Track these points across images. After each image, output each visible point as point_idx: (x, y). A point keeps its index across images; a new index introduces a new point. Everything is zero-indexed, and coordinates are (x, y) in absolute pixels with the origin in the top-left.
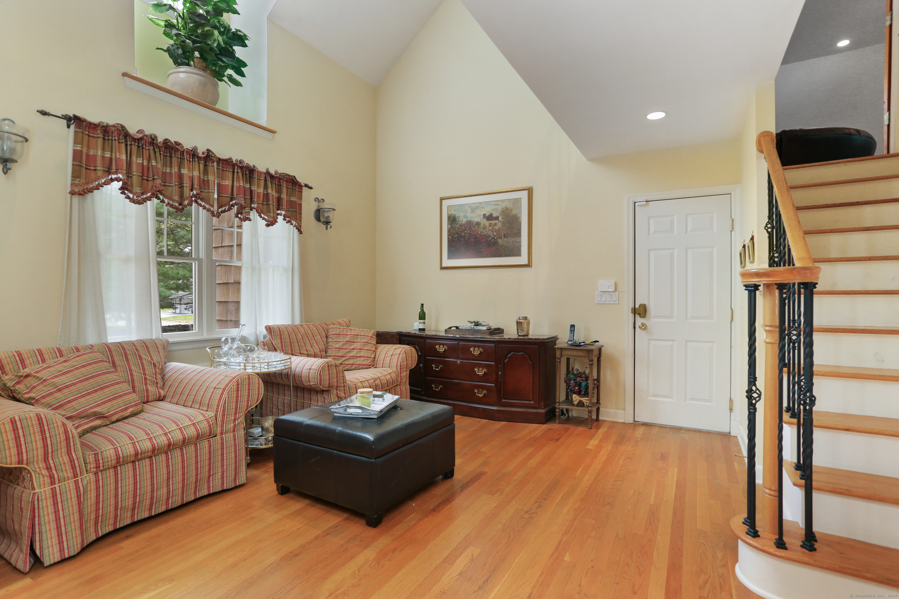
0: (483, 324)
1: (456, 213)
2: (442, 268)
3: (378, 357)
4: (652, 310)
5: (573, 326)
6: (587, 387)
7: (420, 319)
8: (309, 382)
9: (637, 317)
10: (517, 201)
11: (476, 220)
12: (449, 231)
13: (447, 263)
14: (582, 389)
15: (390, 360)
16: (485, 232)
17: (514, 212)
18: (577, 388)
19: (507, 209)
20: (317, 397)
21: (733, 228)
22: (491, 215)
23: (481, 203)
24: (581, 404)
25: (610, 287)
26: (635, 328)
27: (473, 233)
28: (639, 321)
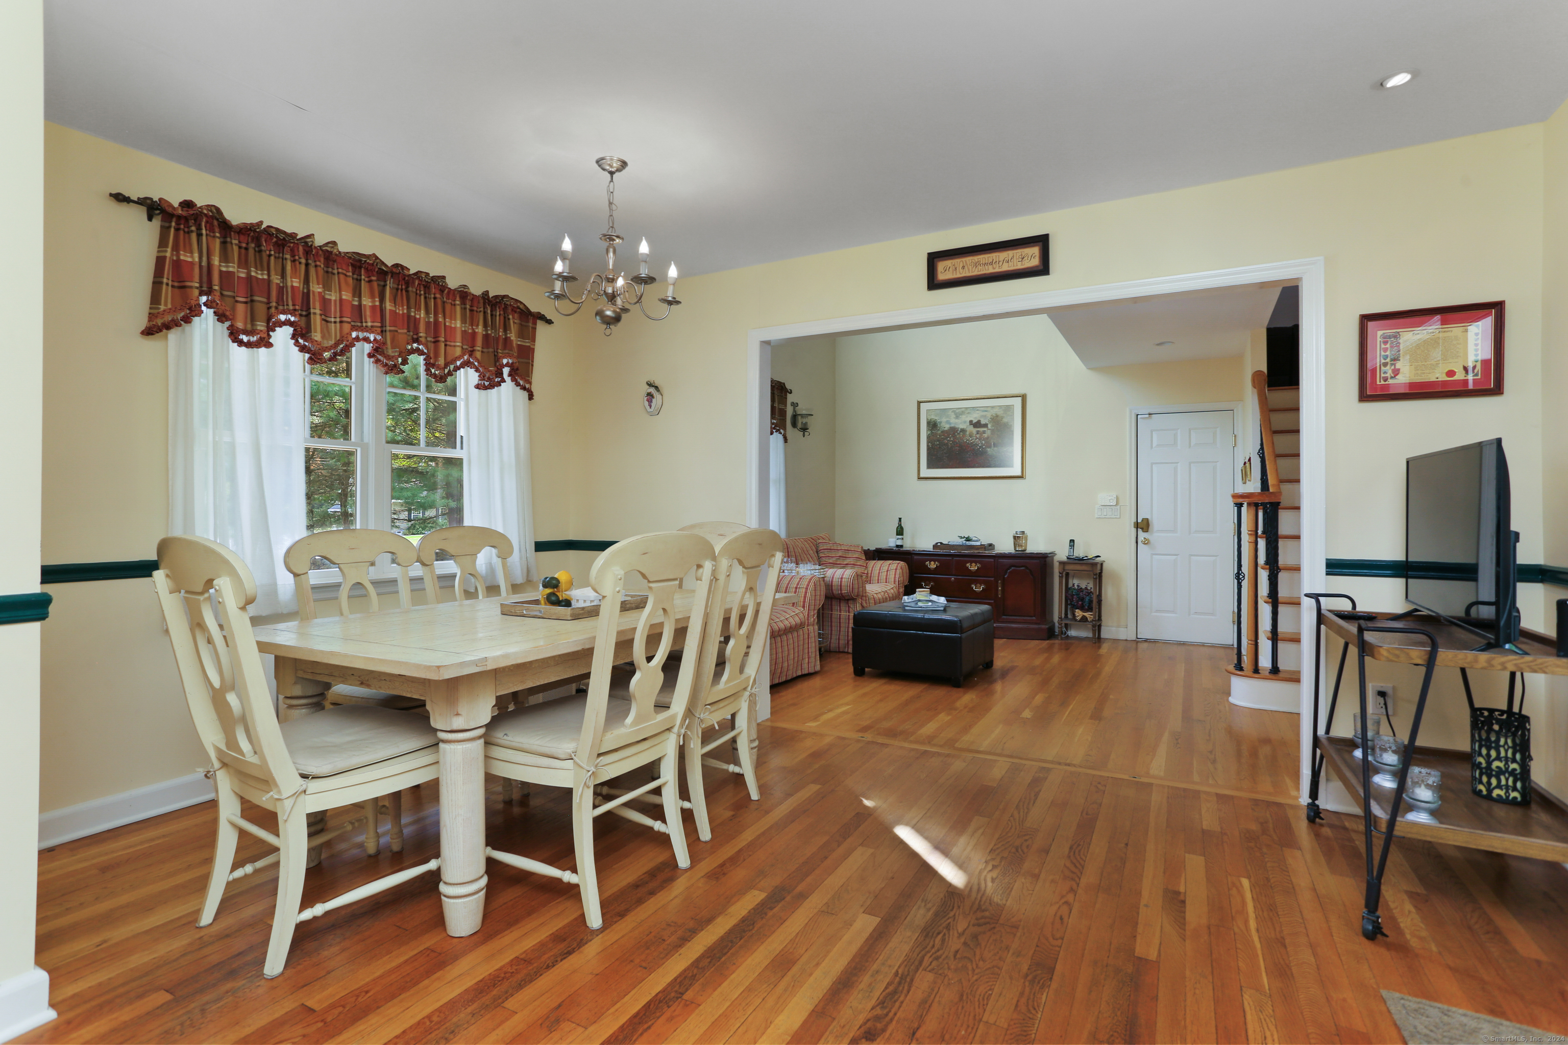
0: (974, 539)
1: (936, 418)
2: (920, 478)
3: (871, 573)
4: (1155, 524)
5: (1072, 541)
6: (1091, 602)
7: (897, 535)
8: (841, 590)
9: (1140, 531)
10: (1009, 408)
11: (961, 426)
12: (928, 437)
13: (925, 472)
14: (1084, 604)
15: (887, 575)
16: (972, 440)
17: (1005, 420)
18: (1080, 603)
19: (997, 416)
20: (840, 606)
21: (1235, 444)
22: (979, 422)
23: (967, 408)
24: (1084, 619)
25: (1111, 501)
26: (1137, 542)
27: (957, 441)
28: (1142, 536)
